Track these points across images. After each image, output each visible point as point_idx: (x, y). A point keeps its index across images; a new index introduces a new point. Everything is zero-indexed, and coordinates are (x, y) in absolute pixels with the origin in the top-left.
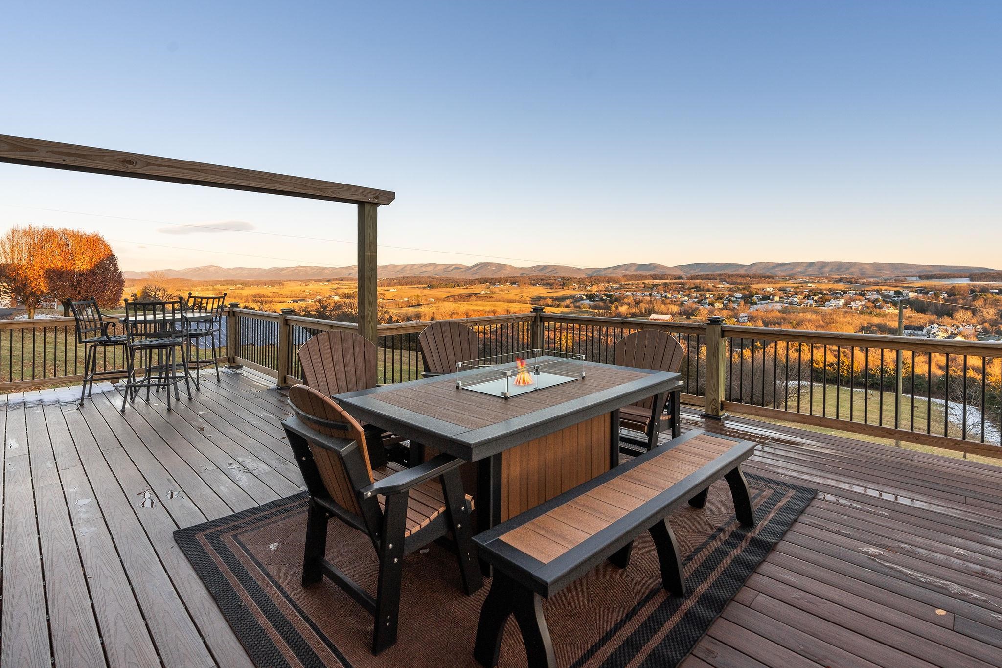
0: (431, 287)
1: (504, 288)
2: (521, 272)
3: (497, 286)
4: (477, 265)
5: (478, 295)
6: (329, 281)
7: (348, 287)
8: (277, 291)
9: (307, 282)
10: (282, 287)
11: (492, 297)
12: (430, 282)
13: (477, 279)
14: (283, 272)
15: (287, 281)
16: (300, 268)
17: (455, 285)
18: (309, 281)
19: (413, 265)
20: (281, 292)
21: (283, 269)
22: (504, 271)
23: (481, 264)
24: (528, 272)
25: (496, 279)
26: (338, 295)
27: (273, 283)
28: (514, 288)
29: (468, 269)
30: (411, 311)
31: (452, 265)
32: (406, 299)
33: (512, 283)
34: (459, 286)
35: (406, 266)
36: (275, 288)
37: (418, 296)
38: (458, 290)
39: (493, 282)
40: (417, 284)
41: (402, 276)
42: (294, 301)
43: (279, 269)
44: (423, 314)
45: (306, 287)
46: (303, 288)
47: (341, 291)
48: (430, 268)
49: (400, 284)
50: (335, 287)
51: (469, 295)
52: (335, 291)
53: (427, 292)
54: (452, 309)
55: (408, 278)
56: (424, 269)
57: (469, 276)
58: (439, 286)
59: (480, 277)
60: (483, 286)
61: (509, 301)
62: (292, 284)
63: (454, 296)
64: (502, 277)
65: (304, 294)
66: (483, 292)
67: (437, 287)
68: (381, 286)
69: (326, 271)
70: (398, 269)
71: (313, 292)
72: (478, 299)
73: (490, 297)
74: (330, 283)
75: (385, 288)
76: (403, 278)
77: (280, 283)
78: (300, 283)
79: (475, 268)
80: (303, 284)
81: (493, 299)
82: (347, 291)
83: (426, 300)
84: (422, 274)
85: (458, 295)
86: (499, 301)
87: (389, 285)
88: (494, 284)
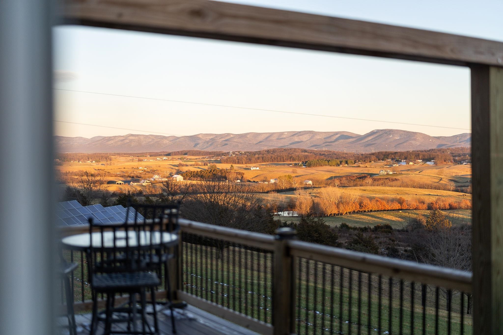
0: (307, 164)
1: (413, 167)
2: (439, 142)
3: (403, 163)
4: (372, 133)
5: (375, 177)
6: (169, 155)
7: (193, 163)
8: (103, 167)
9: (140, 156)
10: (109, 162)
11: (396, 180)
12: (306, 157)
13: (373, 154)
14: (110, 142)
15: (115, 154)
16: (131, 138)
17: (341, 162)
18: (143, 155)
19: (282, 133)
20: (108, 168)
21: (110, 139)
22: (413, 142)
23: (378, 131)
24: (449, 144)
25: (401, 154)
26: (182, 175)
27: (98, 158)
28: (429, 167)
29: (360, 138)
30: (282, 198)
31: (337, 133)
32: (272, 181)
33: (426, 160)
34: (347, 163)
35: (272, 134)
36: (100, 163)
37: (290, 177)
38: (343, 168)
39: (397, 158)
40: (287, 160)
41: (266, 148)
42: (125, 182)
43: (104, 138)
44: (297, 203)
45: (140, 163)
46: (135, 164)
47: (185, 169)
48: (304, 138)
49: (264, 160)
50: (177, 162)
51: (362, 177)
52: (177, 168)
53: (301, 171)
54: (339, 195)
55: (274, 151)
56: (296, 139)
57: (362, 150)
58: (318, 164)
59: (377, 151)
60: (382, 163)
61: (422, 187)
62: (122, 159)
63: (340, 178)
64: (411, 150)
65: (136, 173)
66: (383, 172)
67: (316, 165)
68: (238, 163)
69: (165, 141)
70: (260, 138)
71: (149, 170)
72: (376, 183)
73: (393, 180)
74: (170, 157)
75: (244, 166)
76: (268, 151)
77: (106, 158)
78: (131, 158)
79: (370, 138)
80: (136, 159)
81: (398, 183)
82: (192, 169)
83: (301, 183)
84: (293, 146)
85: (347, 176)
86: (407, 186)
87: (249, 161)
88: (398, 161)
